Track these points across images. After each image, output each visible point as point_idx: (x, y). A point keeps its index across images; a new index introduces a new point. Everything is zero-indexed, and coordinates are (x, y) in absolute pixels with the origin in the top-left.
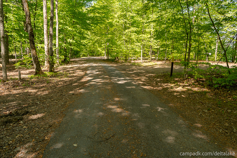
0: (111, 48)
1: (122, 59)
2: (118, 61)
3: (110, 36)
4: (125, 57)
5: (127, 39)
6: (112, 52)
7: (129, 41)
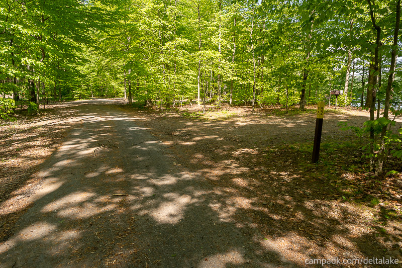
0: (137, 82)
1: (159, 103)
2: (152, 107)
3: (131, 55)
4: (167, 100)
5: (169, 62)
6: (138, 88)
7: (173, 67)
